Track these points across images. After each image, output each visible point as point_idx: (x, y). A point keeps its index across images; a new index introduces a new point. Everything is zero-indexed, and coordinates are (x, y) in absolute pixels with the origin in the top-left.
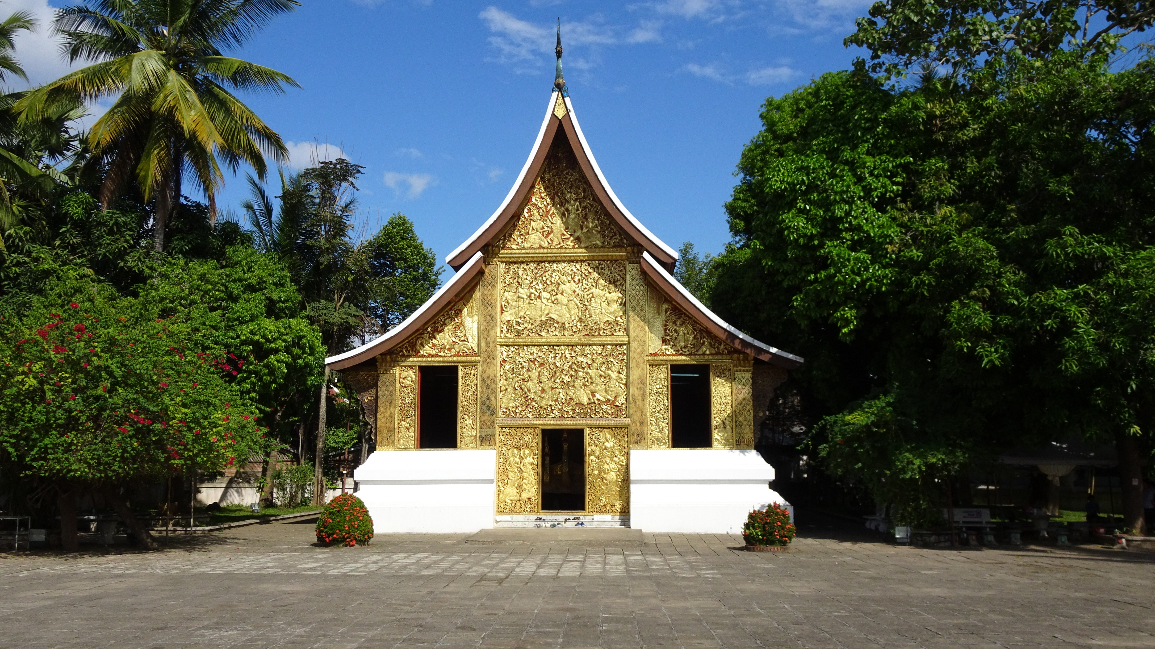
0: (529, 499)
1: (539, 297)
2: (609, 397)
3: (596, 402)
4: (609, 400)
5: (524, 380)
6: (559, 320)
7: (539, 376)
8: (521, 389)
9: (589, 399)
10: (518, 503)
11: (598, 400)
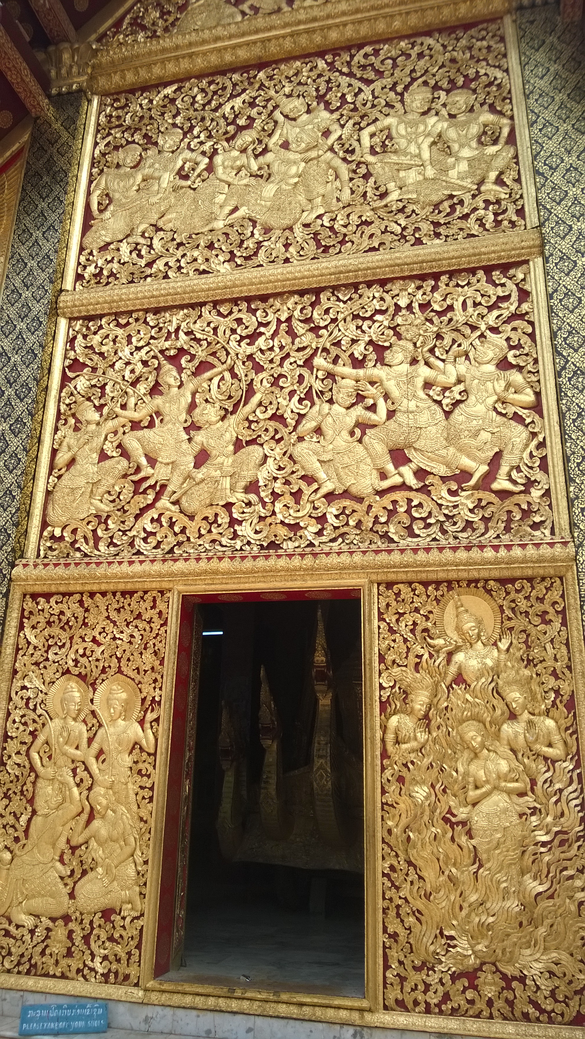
0: (107, 913)
1: (210, 168)
2: (466, 462)
3: (412, 481)
4: (466, 475)
5: (136, 425)
6: (272, 223)
7: (192, 406)
8: (125, 453)
9: (383, 476)
10: (60, 932)
11: (421, 474)
